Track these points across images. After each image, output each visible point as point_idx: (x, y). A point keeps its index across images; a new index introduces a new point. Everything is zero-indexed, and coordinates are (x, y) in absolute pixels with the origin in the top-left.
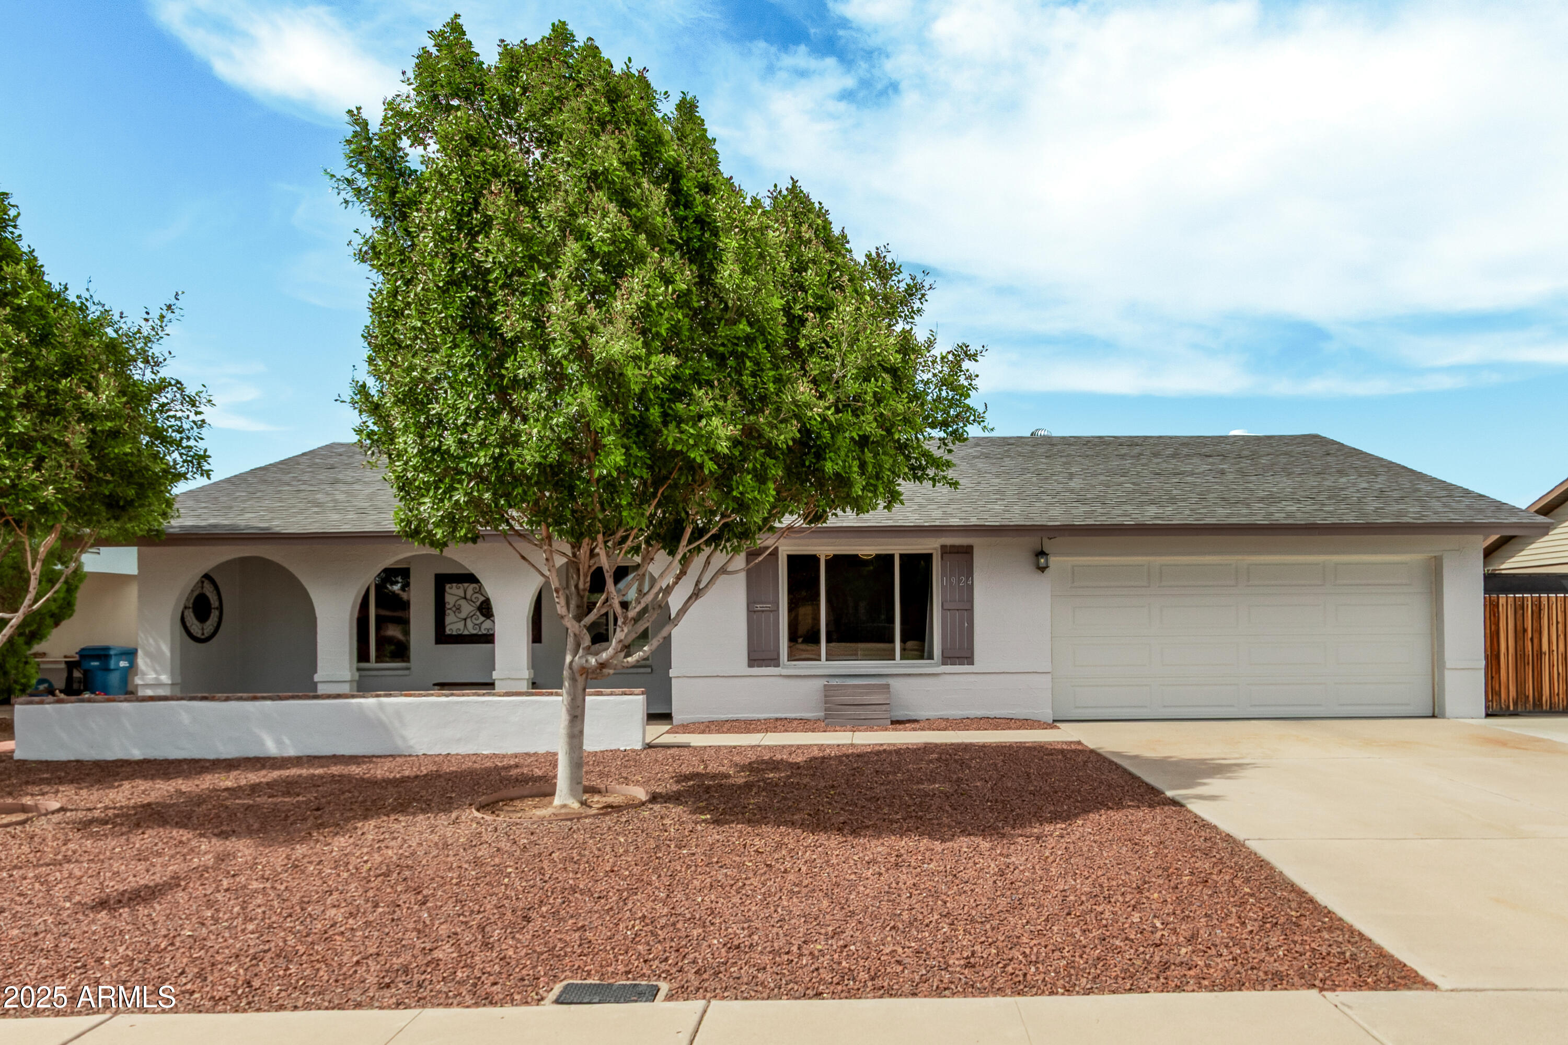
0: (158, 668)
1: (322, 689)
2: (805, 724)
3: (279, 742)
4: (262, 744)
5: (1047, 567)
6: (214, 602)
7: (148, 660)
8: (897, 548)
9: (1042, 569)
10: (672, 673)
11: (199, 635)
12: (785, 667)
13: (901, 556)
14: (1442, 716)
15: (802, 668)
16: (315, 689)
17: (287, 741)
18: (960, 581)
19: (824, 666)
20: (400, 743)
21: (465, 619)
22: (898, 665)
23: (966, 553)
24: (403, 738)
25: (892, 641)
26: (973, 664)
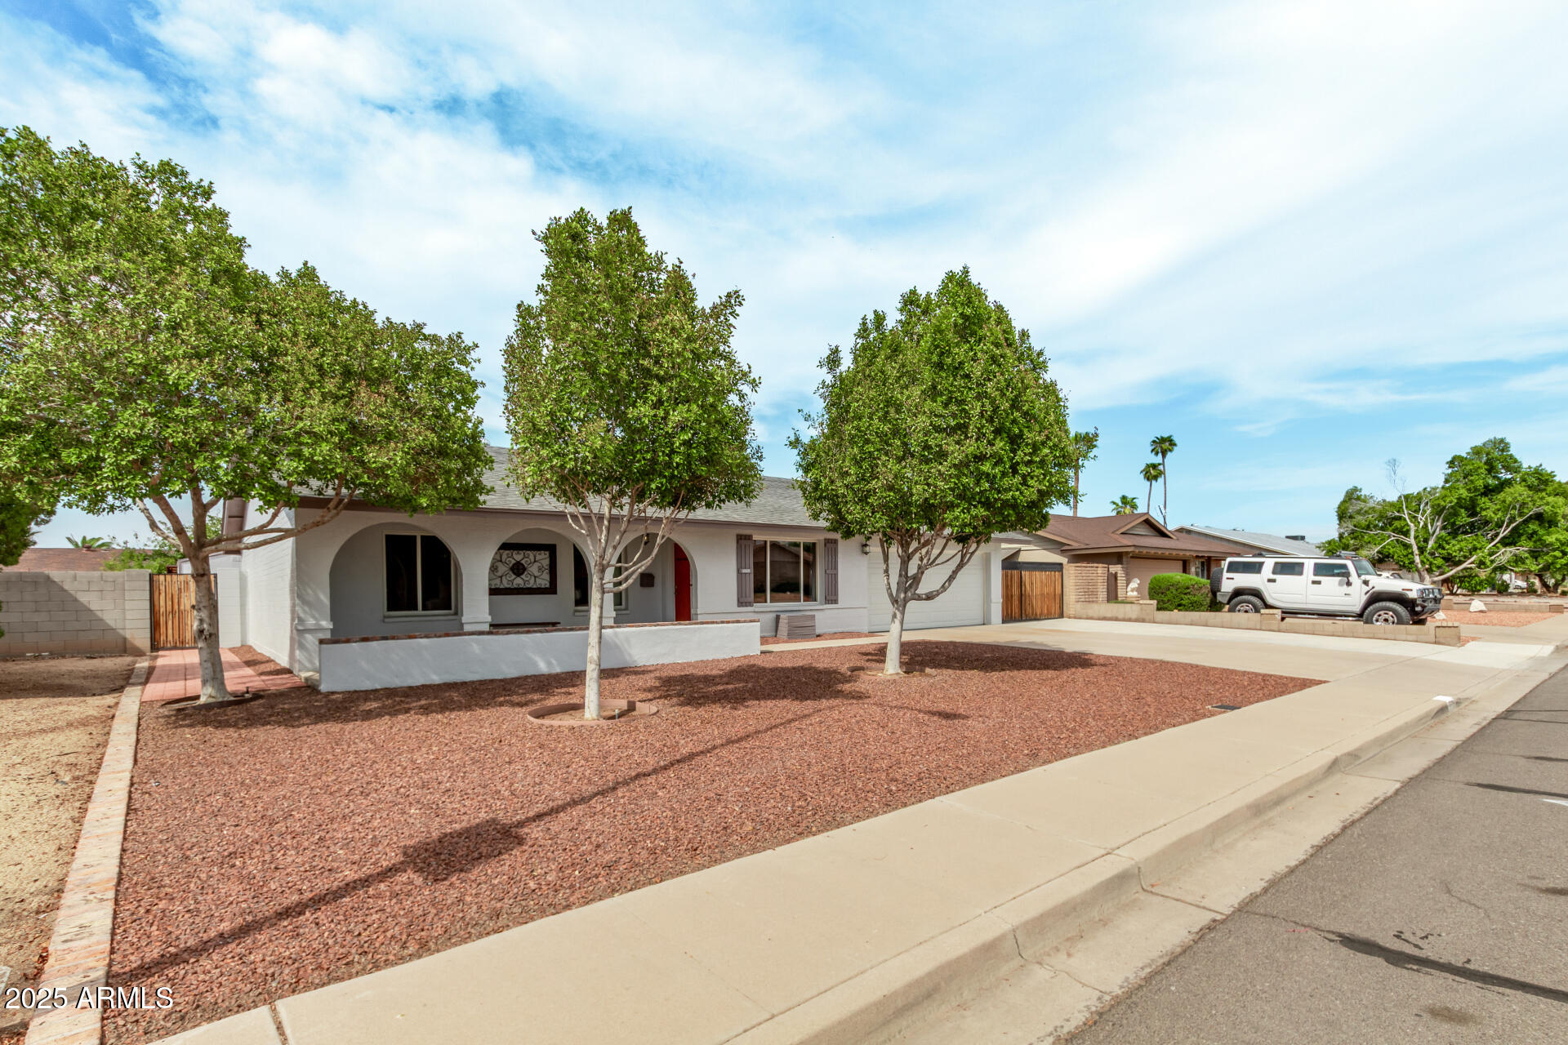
0: (317, 616)
1: (467, 628)
3: (549, 664)
4: (535, 664)
7: (306, 609)
9: (866, 553)
12: (755, 606)
14: (989, 623)
16: (462, 628)
17: (554, 662)
18: (832, 558)
20: (628, 658)
21: (501, 577)
23: (835, 543)
24: (630, 655)
26: (837, 604)
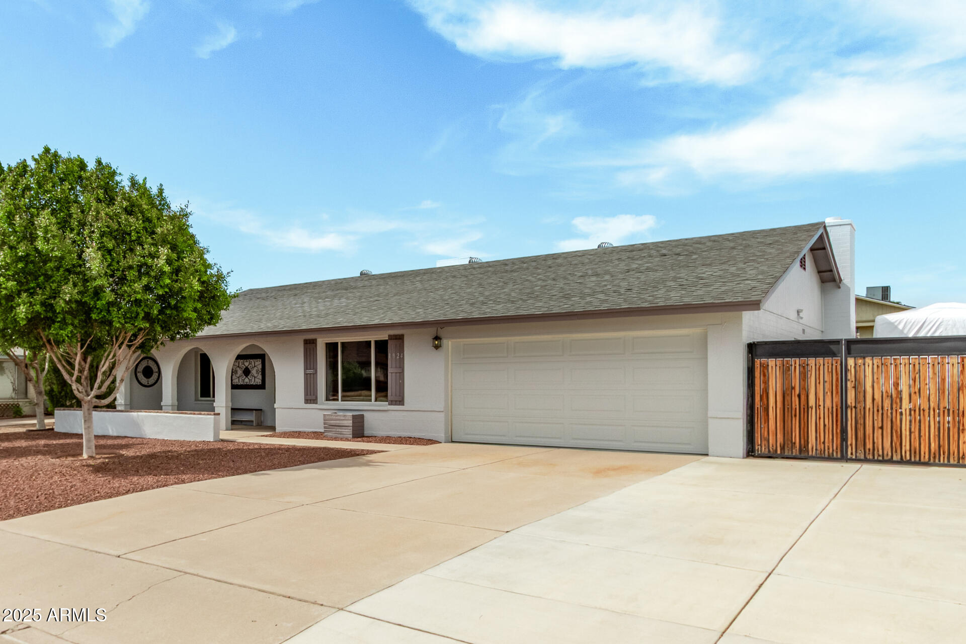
2: (317, 435)
5: (440, 346)
6: (155, 369)
8: (372, 337)
9: (437, 347)
10: (276, 406)
11: (146, 384)
12: (323, 404)
13: (376, 342)
15: (331, 405)
18: (396, 356)
19: (340, 404)
21: (239, 377)
22: (373, 404)
23: (400, 339)
25: (370, 390)
26: (404, 405)
